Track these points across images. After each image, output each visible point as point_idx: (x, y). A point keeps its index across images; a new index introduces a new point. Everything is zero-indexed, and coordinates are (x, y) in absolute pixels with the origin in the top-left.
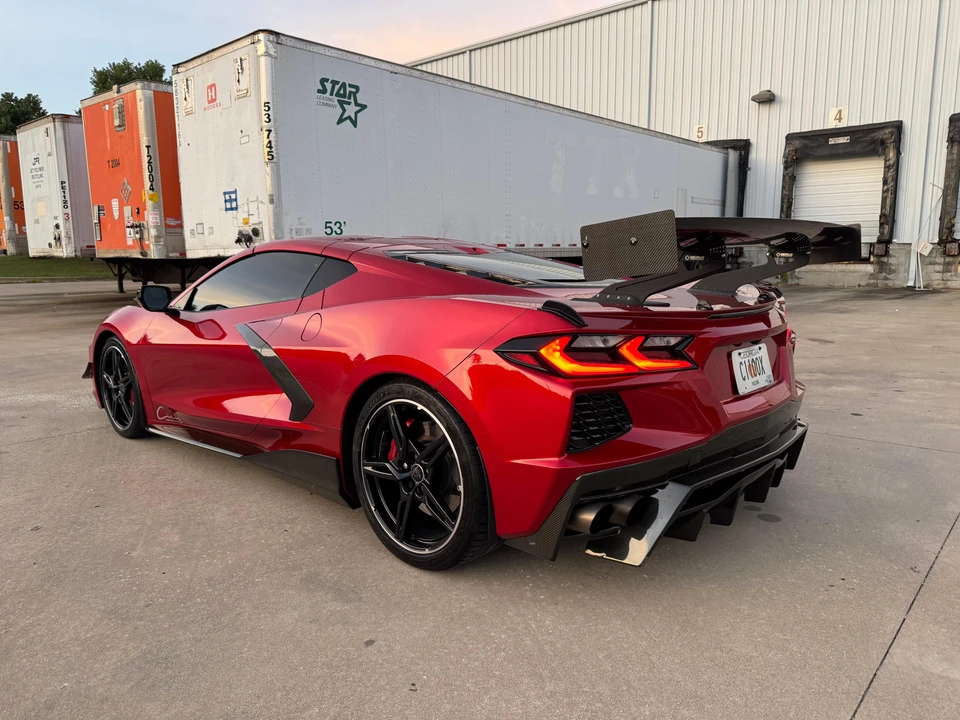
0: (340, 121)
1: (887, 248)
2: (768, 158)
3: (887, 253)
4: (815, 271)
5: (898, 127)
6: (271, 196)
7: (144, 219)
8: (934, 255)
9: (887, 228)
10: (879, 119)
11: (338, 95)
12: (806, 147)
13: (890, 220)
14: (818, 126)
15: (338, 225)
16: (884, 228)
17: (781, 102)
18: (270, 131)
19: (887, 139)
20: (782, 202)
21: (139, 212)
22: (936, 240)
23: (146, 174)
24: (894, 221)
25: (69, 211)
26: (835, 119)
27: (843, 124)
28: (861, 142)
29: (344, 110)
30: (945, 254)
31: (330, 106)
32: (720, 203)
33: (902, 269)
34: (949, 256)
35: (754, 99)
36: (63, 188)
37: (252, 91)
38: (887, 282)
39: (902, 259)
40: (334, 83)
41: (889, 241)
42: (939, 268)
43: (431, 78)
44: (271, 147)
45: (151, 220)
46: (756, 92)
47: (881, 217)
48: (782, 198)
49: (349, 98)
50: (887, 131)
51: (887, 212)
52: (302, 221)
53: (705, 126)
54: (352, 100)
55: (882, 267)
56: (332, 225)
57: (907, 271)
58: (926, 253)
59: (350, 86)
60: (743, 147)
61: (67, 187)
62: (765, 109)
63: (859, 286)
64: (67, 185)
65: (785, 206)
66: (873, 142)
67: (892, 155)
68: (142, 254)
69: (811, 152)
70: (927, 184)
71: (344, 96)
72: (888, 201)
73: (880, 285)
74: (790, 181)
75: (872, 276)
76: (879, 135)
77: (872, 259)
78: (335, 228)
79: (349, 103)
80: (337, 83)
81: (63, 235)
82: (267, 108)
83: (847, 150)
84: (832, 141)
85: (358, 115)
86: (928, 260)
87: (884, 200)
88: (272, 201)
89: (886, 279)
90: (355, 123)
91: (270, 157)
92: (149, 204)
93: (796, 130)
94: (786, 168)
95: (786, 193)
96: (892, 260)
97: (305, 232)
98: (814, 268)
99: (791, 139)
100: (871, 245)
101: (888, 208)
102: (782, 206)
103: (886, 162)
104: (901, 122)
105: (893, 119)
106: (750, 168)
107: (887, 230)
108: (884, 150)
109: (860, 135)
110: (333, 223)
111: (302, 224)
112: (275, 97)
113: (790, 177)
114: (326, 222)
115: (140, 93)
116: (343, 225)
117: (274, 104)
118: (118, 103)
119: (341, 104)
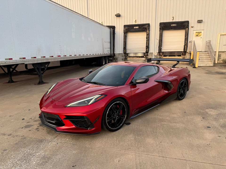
1: (148, 54)
2: (120, 32)
4: (132, 60)
5: (149, 25)
8: (157, 55)
9: (148, 49)
10: (145, 23)
12: (128, 29)
14: (131, 24)
17: (122, 16)
19: (147, 28)
22: (158, 52)
24: (149, 47)
26: (135, 22)
27: (137, 23)
28: (141, 28)
30: (160, 55)
32: (110, 43)
34: (160, 56)
35: (115, 15)
39: (151, 56)
41: (148, 52)
47: (146, 46)
48: (124, 42)
50: (147, 26)
53: (103, 22)
55: (147, 58)
58: (156, 55)
60: (113, 28)
62: (118, 18)
66: (144, 28)
67: (148, 31)
69: (130, 30)
70: (155, 39)
72: (148, 43)
75: (145, 60)
76: (145, 27)
77: (144, 57)
83: (138, 30)
84: (135, 28)
86: (156, 57)
87: (147, 42)
93: (126, 24)
94: (124, 34)
96: (149, 57)
98: (132, 59)
99: (125, 26)
100: (144, 53)
101: (148, 44)
102: (124, 44)
103: (147, 33)
104: (149, 24)
105: (148, 23)
106: (115, 34)
107: (148, 50)
108: (146, 30)
109: (141, 26)
113: (125, 36)
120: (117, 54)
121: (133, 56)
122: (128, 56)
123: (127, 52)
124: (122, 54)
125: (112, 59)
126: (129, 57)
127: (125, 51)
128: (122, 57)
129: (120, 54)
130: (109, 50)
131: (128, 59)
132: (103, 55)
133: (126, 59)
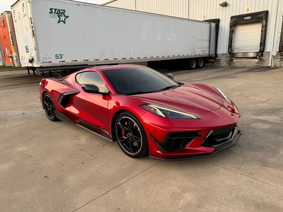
0: (59, 22)
1: (262, 53)
2: (225, 25)
3: (262, 55)
4: (239, 62)
5: (267, 13)
6: (35, 48)
7: (12, 55)
8: (277, 56)
10: (261, 10)
11: (57, 13)
12: (237, 21)
13: (263, 44)
14: (241, 13)
15: (60, 55)
16: (261, 47)
17: (229, 6)
18: (32, 27)
19: (263, 17)
20: (229, 39)
21: (11, 52)
22: (278, 51)
23: (11, 41)
24: (265, 45)
26: (247, 11)
27: (248, 13)
28: (254, 18)
29: (60, 18)
30: (281, 55)
31: (54, 17)
32: (209, 40)
33: (267, 60)
35: (220, 5)
37: (27, 14)
38: (262, 65)
39: (267, 57)
40: (55, 10)
41: (263, 51)
42: (279, 60)
43: (93, 6)
44: (33, 32)
45: (14, 55)
46: (221, 3)
47: (260, 43)
49: (62, 14)
50: (263, 14)
51: (262, 42)
53: (205, 15)
54: (63, 15)
55: (261, 60)
56: (58, 56)
57: (269, 61)
58: (275, 55)
59: (62, 10)
60: (217, 21)
62: (224, 8)
65: (230, 41)
66: (258, 18)
67: (264, 22)
68: (13, 65)
69: (238, 23)
70: (276, 32)
71: (60, 13)
72: (263, 38)
73: (260, 66)
75: (257, 63)
76: (260, 16)
77: (258, 57)
78: (59, 56)
79: (62, 16)
80: (57, 9)
82: (31, 20)
83: (250, 21)
84: (245, 18)
85: (66, 20)
86: (275, 57)
87: (261, 37)
88: (35, 49)
89: (262, 64)
90: (64, 22)
91: (33, 35)
92: (13, 50)
93: (234, 15)
94: (230, 28)
95: (231, 36)
96: (264, 58)
97: (48, 58)
98: (239, 60)
99: (232, 18)
100: (257, 53)
101: (263, 40)
102: (229, 41)
103: (262, 25)
104: (268, 11)
105: (265, 10)
106: (219, 28)
107: (262, 48)
108: (262, 20)
109: (254, 16)
110: (59, 55)
111: (46, 56)
112: (33, 16)
113: (232, 31)
114: (56, 55)
115: (6, 15)
116: (62, 55)
117: (33, 18)
118: (3, 18)
119: (59, 16)
120: (221, 55)
121: (241, 57)
122: (234, 56)
123: (235, 52)
124: (227, 55)
125: (213, 61)
126: (235, 58)
127: (230, 51)
128: (226, 59)
129: (225, 55)
130: (208, 49)
131: (234, 61)
132: (193, 56)
133: (231, 60)
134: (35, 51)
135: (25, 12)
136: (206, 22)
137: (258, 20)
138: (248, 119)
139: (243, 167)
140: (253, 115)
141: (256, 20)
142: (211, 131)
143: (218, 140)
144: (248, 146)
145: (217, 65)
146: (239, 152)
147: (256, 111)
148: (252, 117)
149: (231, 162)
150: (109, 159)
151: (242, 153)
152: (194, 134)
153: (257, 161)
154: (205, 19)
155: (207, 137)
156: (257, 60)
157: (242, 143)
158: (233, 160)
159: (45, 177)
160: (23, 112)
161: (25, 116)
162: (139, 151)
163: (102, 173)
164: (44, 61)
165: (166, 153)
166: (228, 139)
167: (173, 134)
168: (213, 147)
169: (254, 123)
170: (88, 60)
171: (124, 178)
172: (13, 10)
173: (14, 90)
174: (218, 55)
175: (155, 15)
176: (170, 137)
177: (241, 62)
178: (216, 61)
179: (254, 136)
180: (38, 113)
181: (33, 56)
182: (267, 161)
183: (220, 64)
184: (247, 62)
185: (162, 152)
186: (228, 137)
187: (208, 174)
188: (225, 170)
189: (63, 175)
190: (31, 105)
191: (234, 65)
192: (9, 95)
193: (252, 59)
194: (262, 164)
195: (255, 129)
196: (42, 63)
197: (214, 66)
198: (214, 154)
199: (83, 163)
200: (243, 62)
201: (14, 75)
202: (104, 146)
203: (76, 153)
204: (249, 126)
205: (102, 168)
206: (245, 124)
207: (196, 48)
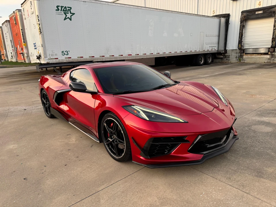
0: (65, 19)
1: (274, 49)
2: (235, 20)
3: (274, 51)
6: (42, 44)
7: (23, 51)
10: (274, 4)
11: (64, 10)
12: (248, 15)
13: (275, 40)
14: (252, 8)
15: (67, 52)
16: (273, 43)
18: (39, 24)
21: (22, 49)
23: (22, 38)
25: (13, 48)
26: (258, 5)
27: (261, 6)
28: (266, 13)
29: (66, 16)
31: (61, 14)
32: (218, 36)
36: (11, 42)
37: (34, 12)
40: (62, 7)
41: (275, 47)
44: (40, 29)
45: (25, 52)
47: (272, 39)
48: (240, 33)
49: (68, 11)
50: (275, 8)
51: (275, 37)
52: (53, 51)
53: (215, 10)
54: (69, 12)
55: (272, 56)
59: (68, 7)
60: (227, 17)
61: (12, 42)
62: (235, 2)
63: (264, 62)
64: (12, 41)
65: (240, 36)
66: (271, 12)
68: (24, 61)
71: (66, 11)
73: (271, 62)
74: (243, 27)
75: (269, 59)
76: (273, 10)
77: (269, 53)
78: (66, 53)
79: (68, 13)
80: (63, 7)
81: (13, 56)
82: (38, 17)
83: (262, 16)
84: (257, 13)
85: (72, 17)
88: (42, 46)
89: (274, 60)
90: (71, 19)
91: (40, 32)
92: (24, 47)
93: (245, 9)
94: (241, 23)
95: (241, 31)
97: (54, 55)
98: (250, 57)
99: (243, 13)
100: (269, 48)
103: (275, 19)
106: (229, 24)
108: (275, 15)
109: (266, 10)
110: (65, 51)
111: (53, 53)
112: (40, 13)
113: (242, 26)
114: (62, 52)
115: (18, 13)
116: (68, 52)
117: (40, 16)
118: (14, 16)
119: (65, 13)
120: (230, 51)
121: (251, 52)
122: (244, 52)
123: (245, 47)
124: (237, 50)
125: (222, 57)
126: (245, 54)
127: (240, 46)
128: (236, 55)
129: (234, 50)
130: (217, 45)
131: (244, 57)
132: (201, 52)
133: (241, 56)
134: (42, 48)
135: (32, 10)
136: (215, 18)
137: (270, 14)
138: (249, 120)
139: (235, 177)
140: (256, 115)
141: (268, 14)
142: (200, 137)
143: (209, 146)
144: (245, 152)
145: (227, 61)
146: (233, 158)
147: (260, 111)
148: (254, 118)
149: (222, 171)
150: (93, 162)
151: (237, 160)
152: (180, 139)
153: (252, 171)
154: (215, 15)
155: (195, 143)
156: (268, 56)
157: (238, 149)
158: (224, 169)
159: (25, 179)
160: (25, 108)
161: (26, 112)
162: (123, 154)
163: (82, 177)
164: (50, 57)
165: (149, 159)
166: (221, 145)
167: (157, 139)
168: (202, 154)
169: (255, 125)
170: (94, 57)
171: (103, 185)
172: (23, 8)
173: (23, 86)
174: (227, 51)
175: (162, 11)
176: (153, 142)
177: (252, 58)
178: (225, 57)
179: (254, 141)
180: (39, 108)
181: (41, 53)
182: (263, 171)
183: (229, 60)
184: (258, 58)
185: (145, 158)
186: (221, 142)
187: (195, 183)
188: (213, 180)
189: (42, 178)
190: (35, 101)
191: (244, 61)
192: (18, 90)
193: (263, 55)
194: (257, 174)
195: (255, 132)
196: (49, 59)
197: (223, 62)
198: (202, 162)
199: (66, 165)
200: (254, 58)
201: (28, 70)
202: (91, 147)
203: (62, 153)
204: (250, 129)
205: (83, 171)
206: (246, 127)
207: (205, 44)
